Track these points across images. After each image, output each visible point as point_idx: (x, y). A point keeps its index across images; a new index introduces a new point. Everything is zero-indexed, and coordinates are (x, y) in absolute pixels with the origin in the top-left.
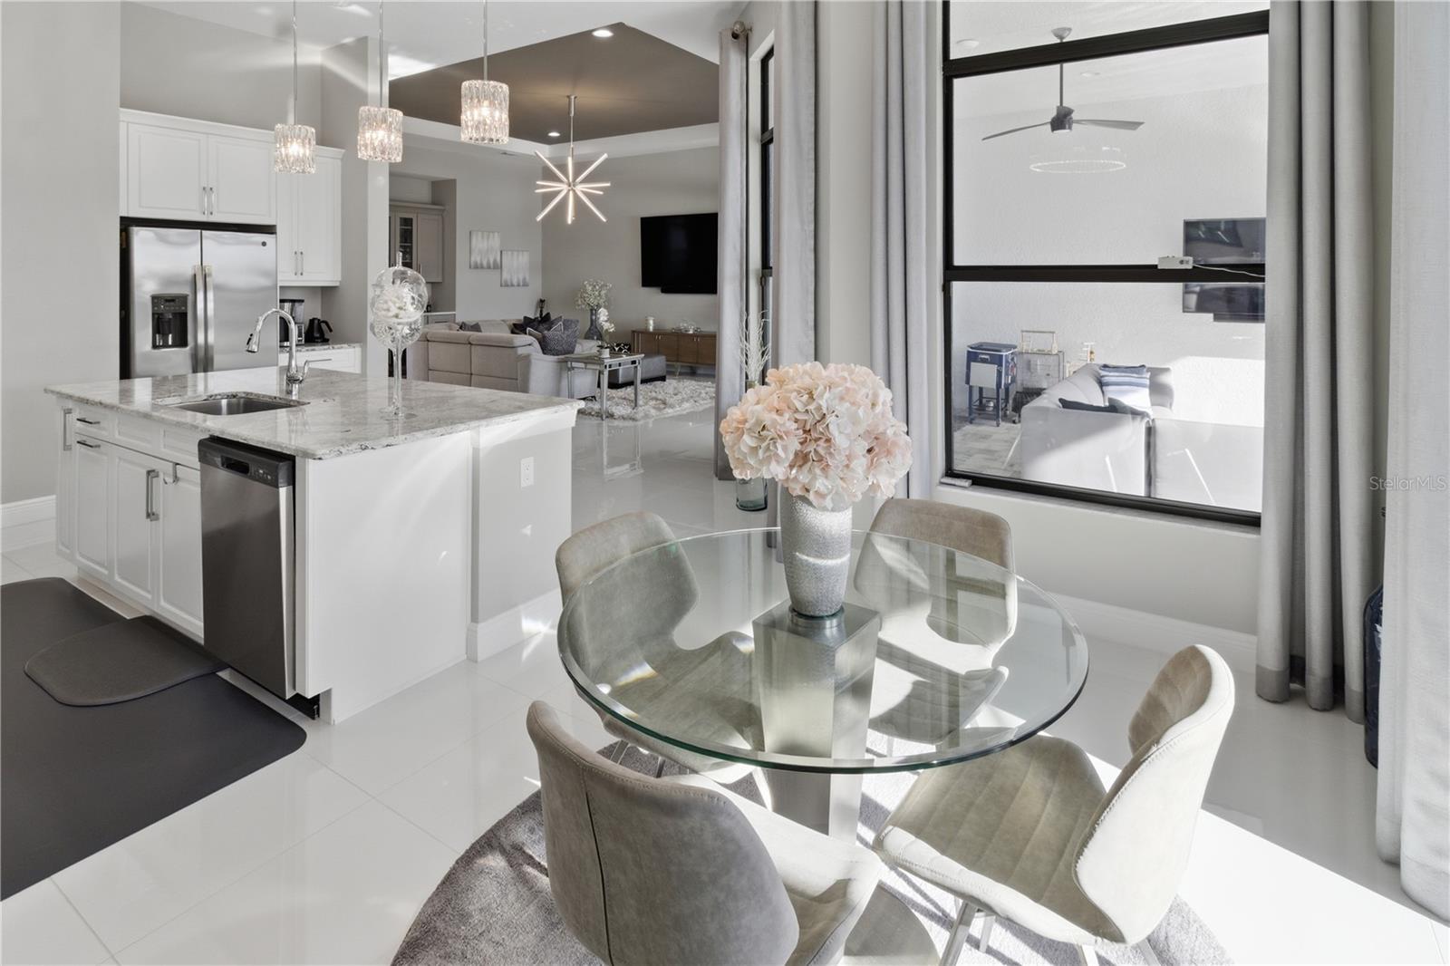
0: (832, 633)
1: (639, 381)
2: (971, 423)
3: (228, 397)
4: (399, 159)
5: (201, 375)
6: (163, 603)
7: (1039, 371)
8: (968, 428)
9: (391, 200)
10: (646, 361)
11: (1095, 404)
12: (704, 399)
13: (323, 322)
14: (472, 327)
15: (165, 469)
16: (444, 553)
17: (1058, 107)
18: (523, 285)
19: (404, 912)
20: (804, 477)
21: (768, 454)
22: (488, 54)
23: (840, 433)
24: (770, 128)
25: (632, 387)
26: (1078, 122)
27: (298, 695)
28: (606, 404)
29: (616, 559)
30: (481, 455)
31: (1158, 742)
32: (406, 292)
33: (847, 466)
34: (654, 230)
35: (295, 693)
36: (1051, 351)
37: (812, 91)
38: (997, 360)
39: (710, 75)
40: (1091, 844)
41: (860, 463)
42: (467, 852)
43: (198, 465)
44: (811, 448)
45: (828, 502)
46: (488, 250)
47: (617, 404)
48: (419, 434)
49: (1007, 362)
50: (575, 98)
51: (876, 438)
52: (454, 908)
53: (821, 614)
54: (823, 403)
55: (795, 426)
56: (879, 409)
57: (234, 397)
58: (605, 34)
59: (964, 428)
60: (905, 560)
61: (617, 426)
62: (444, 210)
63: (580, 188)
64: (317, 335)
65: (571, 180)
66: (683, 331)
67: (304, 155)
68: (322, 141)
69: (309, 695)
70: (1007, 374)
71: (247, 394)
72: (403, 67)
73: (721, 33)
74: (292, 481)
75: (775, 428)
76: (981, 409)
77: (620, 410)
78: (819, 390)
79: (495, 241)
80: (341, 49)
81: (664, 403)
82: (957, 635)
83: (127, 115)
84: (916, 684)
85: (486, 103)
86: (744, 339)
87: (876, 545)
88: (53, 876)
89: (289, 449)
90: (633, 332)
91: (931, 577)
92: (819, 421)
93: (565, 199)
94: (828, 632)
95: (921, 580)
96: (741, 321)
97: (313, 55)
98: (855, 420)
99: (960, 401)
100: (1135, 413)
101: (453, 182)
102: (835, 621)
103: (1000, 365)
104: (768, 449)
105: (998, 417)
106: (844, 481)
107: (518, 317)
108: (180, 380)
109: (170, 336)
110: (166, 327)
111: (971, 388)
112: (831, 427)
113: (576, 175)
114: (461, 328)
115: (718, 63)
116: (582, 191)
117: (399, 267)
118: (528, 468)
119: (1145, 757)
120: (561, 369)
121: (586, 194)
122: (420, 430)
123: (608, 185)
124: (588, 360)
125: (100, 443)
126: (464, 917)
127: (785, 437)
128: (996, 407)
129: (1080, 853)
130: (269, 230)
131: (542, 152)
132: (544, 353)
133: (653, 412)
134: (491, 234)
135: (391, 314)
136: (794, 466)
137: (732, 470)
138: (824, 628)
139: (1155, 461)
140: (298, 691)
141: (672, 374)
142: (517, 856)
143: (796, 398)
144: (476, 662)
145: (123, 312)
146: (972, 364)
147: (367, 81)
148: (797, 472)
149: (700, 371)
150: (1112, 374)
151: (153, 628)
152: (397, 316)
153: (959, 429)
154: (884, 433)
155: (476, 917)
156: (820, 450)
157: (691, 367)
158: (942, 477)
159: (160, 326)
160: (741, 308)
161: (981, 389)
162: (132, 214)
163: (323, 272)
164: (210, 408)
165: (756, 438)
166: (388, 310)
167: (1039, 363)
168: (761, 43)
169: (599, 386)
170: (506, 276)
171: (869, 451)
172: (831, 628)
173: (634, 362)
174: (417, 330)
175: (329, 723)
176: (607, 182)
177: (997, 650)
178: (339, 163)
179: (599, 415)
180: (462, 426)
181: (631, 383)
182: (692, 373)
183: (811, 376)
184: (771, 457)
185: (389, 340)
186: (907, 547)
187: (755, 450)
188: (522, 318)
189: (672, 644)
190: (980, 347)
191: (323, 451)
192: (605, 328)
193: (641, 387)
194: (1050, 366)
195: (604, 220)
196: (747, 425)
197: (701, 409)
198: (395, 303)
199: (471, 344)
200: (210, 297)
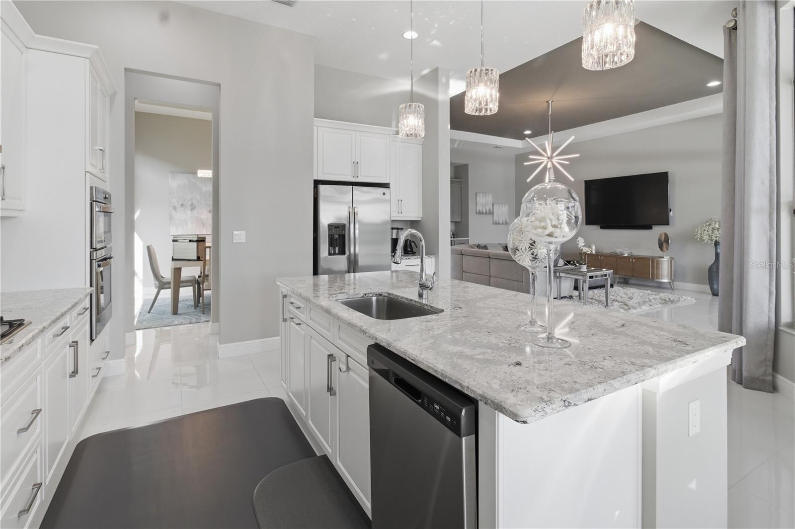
3: (377, 296)
13: (412, 242)
14: (483, 247)
15: (340, 357)
43: (366, 364)
46: (486, 204)
50: (552, 102)
57: (380, 295)
62: (461, 182)
63: (555, 160)
64: (410, 250)
65: (549, 155)
66: (619, 254)
67: (418, 124)
79: (490, 199)
80: (424, 78)
83: (318, 122)
101: (468, 165)
109: (337, 248)
110: (335, 242)
113: (553, 151)
114: (475, 247)
116: (558, 162)
118: (695, 413)
123: (574, 156)
125: (300, 322)
130: (386, 186)
134: (487, 195)
141: (615, 282)
145: (315, 234)
147: (438, 94)
149: (631, 282)
157: (625, 278)
159: (332, 243)
162: (319, 178)
163: (413, 212)
170: (496, 218)
173: (606, 275)
176: (573, 154)
178: (421, 147)
199: (490, 258)
200: (357, 226)
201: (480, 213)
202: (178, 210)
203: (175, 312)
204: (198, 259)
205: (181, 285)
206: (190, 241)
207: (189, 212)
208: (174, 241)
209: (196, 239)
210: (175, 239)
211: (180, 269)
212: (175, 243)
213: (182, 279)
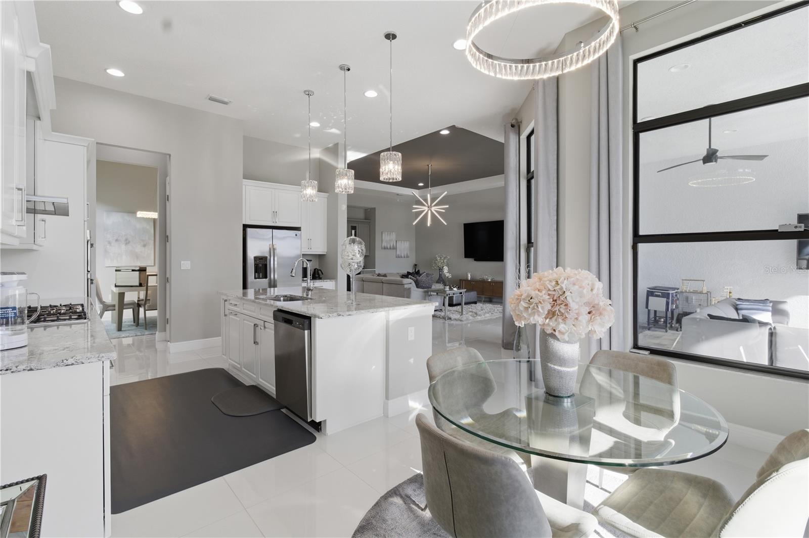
0: (567, 405)
1: (464, 304)
2: (649, 330)
3: (283, 296)
4: (352, 192)
5: (272, 289)
6: (260, 380)
7: (694, 302)
8: (647, 332)
9: (348, 218)
10: (467, 294)
11: (732, 318)
12: (496, 313)
13: (320, 270)
14: (383, 276)
15: (261, 323)
16: (374, 367)
17: (707, 149)
18: (407, 257)
19: (358, 515)
20: (553, 324)
21: (533, 311)
22: (392, 146)
23: (573, 301)
24: (532, 171)
25: (460, 306)
26: (721, 158)
27: (313, 420)
28: (448, 313)
29: (455, 367)
30: (390, 324)
31: (777, 471)
32: (356, 248)
33: (577, 319)
34: (470, 229)
35: (311, 420)
36: (702, 291)
37: (556, 147)
38: (666, 295)
39: (499, 149)
40: (730, 523)
41: (584, 318)
42: (385, 494)
43: (273, 321)
44: (557, 308)
45: (566, 337)
46: (390, 240)
47: (453, 314)
48: (362, 311)
49: (673, 296)
50: (431, 166)
51: (593, 307)
52: (380, 516)
53: (562, 395)
54: (564, 286)
55: (548, 297)
56: (595, 292)
57: (286, 296)
58: (445, 132)
59: (645, 332)
60: (609, 382)
61: (453, 324)
62: (370, 222)
63: (433, 209)
64: (317, 276)
65: (429, 205)
66: (486, 280)
67: (313, 193)
68: (320, 190)
69: (318, 421)
70: (672, 304)
71: (291, 295)
72: (353, 156)
73: (505, 125)
74: (310, 328)
75: (537, 298)
76: (655, 322)
77: (453, 316)
78: (561, 280)
79: (393, 236)
80: (327, 150)
81: (476, 314)
82: (641, 423)
83: (246, 182)
84: (616, 443)
85: (391, 162)
86: (518, 278)
87: (592, 373)
88: (224, 476)
89: (309, 314)
90: (460, 280)
91: (625, 391)
92: (561, 295)
93: (427, 213)
94: (565, 404)
95: (618, 392)
96: (516, 269)
97: (316, 154)
98: (581, 295)
99: (642, 318)
100: (762, 324)
101: (375, 208)
102: (569, 400)
103: (668, 298)
104: (534, 308)
105: (666, 327)
106: (575, 326)
107: (405, 272)
108: (265, 290)
109: (261, 274)
110: (259, 270)
111: (649, 311)
112: (567, 298)
113: (432, 202)
114: (378, 276)
115: (504, 142)
116: (435, 210)
117: (353, 237)
118: (411, 331)
119: (769, 478)
120: (425, 296)
121: (437, 211)
122: (362, 309)
123: (448, 206)
124: (438, 292)
125: (237, 313)
126: (384, 521)
127: (542, 302)
128: (665, 322)
129: (723, 527)
130: (298, 229)
131: (416, 193)
132: (417, 287)
133: (471, 318)
134: (392, 233)
135: (350, 258)
136: (547, 318)
137: (514, 322)
138: (563, 402)
139: (776, 351)
140: (313, 419)
141: (480, 301)
142: (407, 499)
143: (548, 284)
144: (388, 417)
145: (244, 264)
146: (650, 298)
147: (338, 163)
148: (549, 320)
149: (494, 300)
150: (744, 303)
151: (257, 390)
152: (352, 259)
153: (641, 332)
154: (598, 304)
155: (390, 522)
156: (561, 310)
157: (490, 298)
158: (632, 349)
159: (256, 271)
160: (516, 264)
161: (655, 312)
162: (247, 223)
163: (319, 248)
164: (277, 299)
165: (527, 303)
166: (348, 256)
167: (694, 298)
168: (526, 128)
169: (444, 305)
170: (398, 253)
171: (589, 313)
172: (567, 403)
173: (461, 293)
174: (361, 266)
175: (325, 435)
176: (447, 205)
177: (667, 433)
178: (326, 199)
179: (444, 318)
180: (382, 309)
181: (459, 304)
182: (490, 301)
183: (557, 274)
184: (535, 310)
185: (349, 270)
186: (610, 374)
187: (527, 309)
188: (406, 272)
189: (482, 411)
190: (654, 288)
191: (323, 315)
192: (447, 276)
193: (464, 306)
194: (701, 300)
195: (446, 224)
196: (523, 297)
197: (495, 317)
198: (351, 253)
199: (383, 283)
200: (276, 259)
201: (385, 248)
202: (112, 244)
203: (120, 329)
204: (141, 285)
205: (125, 307)
206: (133, 270)
207: (123, 246)
208: (116, 271)
209: (138, 269)
210: (117, 269)
211: (124, 293)
212: (117, 272)
213: (125, 303)
